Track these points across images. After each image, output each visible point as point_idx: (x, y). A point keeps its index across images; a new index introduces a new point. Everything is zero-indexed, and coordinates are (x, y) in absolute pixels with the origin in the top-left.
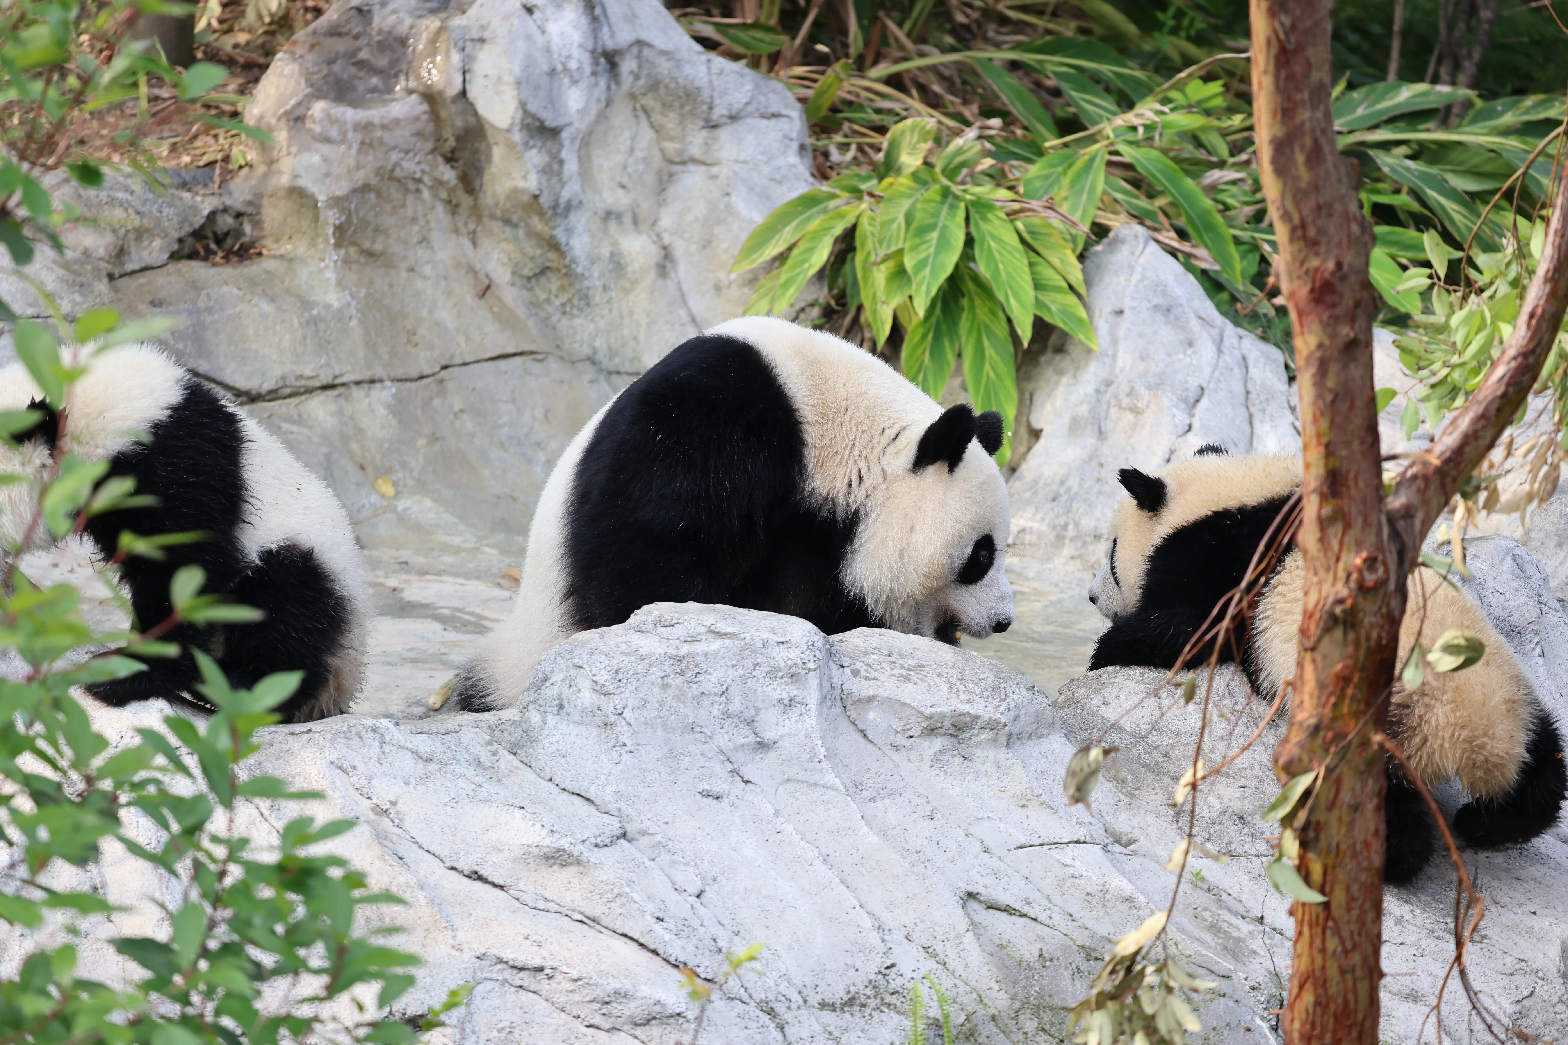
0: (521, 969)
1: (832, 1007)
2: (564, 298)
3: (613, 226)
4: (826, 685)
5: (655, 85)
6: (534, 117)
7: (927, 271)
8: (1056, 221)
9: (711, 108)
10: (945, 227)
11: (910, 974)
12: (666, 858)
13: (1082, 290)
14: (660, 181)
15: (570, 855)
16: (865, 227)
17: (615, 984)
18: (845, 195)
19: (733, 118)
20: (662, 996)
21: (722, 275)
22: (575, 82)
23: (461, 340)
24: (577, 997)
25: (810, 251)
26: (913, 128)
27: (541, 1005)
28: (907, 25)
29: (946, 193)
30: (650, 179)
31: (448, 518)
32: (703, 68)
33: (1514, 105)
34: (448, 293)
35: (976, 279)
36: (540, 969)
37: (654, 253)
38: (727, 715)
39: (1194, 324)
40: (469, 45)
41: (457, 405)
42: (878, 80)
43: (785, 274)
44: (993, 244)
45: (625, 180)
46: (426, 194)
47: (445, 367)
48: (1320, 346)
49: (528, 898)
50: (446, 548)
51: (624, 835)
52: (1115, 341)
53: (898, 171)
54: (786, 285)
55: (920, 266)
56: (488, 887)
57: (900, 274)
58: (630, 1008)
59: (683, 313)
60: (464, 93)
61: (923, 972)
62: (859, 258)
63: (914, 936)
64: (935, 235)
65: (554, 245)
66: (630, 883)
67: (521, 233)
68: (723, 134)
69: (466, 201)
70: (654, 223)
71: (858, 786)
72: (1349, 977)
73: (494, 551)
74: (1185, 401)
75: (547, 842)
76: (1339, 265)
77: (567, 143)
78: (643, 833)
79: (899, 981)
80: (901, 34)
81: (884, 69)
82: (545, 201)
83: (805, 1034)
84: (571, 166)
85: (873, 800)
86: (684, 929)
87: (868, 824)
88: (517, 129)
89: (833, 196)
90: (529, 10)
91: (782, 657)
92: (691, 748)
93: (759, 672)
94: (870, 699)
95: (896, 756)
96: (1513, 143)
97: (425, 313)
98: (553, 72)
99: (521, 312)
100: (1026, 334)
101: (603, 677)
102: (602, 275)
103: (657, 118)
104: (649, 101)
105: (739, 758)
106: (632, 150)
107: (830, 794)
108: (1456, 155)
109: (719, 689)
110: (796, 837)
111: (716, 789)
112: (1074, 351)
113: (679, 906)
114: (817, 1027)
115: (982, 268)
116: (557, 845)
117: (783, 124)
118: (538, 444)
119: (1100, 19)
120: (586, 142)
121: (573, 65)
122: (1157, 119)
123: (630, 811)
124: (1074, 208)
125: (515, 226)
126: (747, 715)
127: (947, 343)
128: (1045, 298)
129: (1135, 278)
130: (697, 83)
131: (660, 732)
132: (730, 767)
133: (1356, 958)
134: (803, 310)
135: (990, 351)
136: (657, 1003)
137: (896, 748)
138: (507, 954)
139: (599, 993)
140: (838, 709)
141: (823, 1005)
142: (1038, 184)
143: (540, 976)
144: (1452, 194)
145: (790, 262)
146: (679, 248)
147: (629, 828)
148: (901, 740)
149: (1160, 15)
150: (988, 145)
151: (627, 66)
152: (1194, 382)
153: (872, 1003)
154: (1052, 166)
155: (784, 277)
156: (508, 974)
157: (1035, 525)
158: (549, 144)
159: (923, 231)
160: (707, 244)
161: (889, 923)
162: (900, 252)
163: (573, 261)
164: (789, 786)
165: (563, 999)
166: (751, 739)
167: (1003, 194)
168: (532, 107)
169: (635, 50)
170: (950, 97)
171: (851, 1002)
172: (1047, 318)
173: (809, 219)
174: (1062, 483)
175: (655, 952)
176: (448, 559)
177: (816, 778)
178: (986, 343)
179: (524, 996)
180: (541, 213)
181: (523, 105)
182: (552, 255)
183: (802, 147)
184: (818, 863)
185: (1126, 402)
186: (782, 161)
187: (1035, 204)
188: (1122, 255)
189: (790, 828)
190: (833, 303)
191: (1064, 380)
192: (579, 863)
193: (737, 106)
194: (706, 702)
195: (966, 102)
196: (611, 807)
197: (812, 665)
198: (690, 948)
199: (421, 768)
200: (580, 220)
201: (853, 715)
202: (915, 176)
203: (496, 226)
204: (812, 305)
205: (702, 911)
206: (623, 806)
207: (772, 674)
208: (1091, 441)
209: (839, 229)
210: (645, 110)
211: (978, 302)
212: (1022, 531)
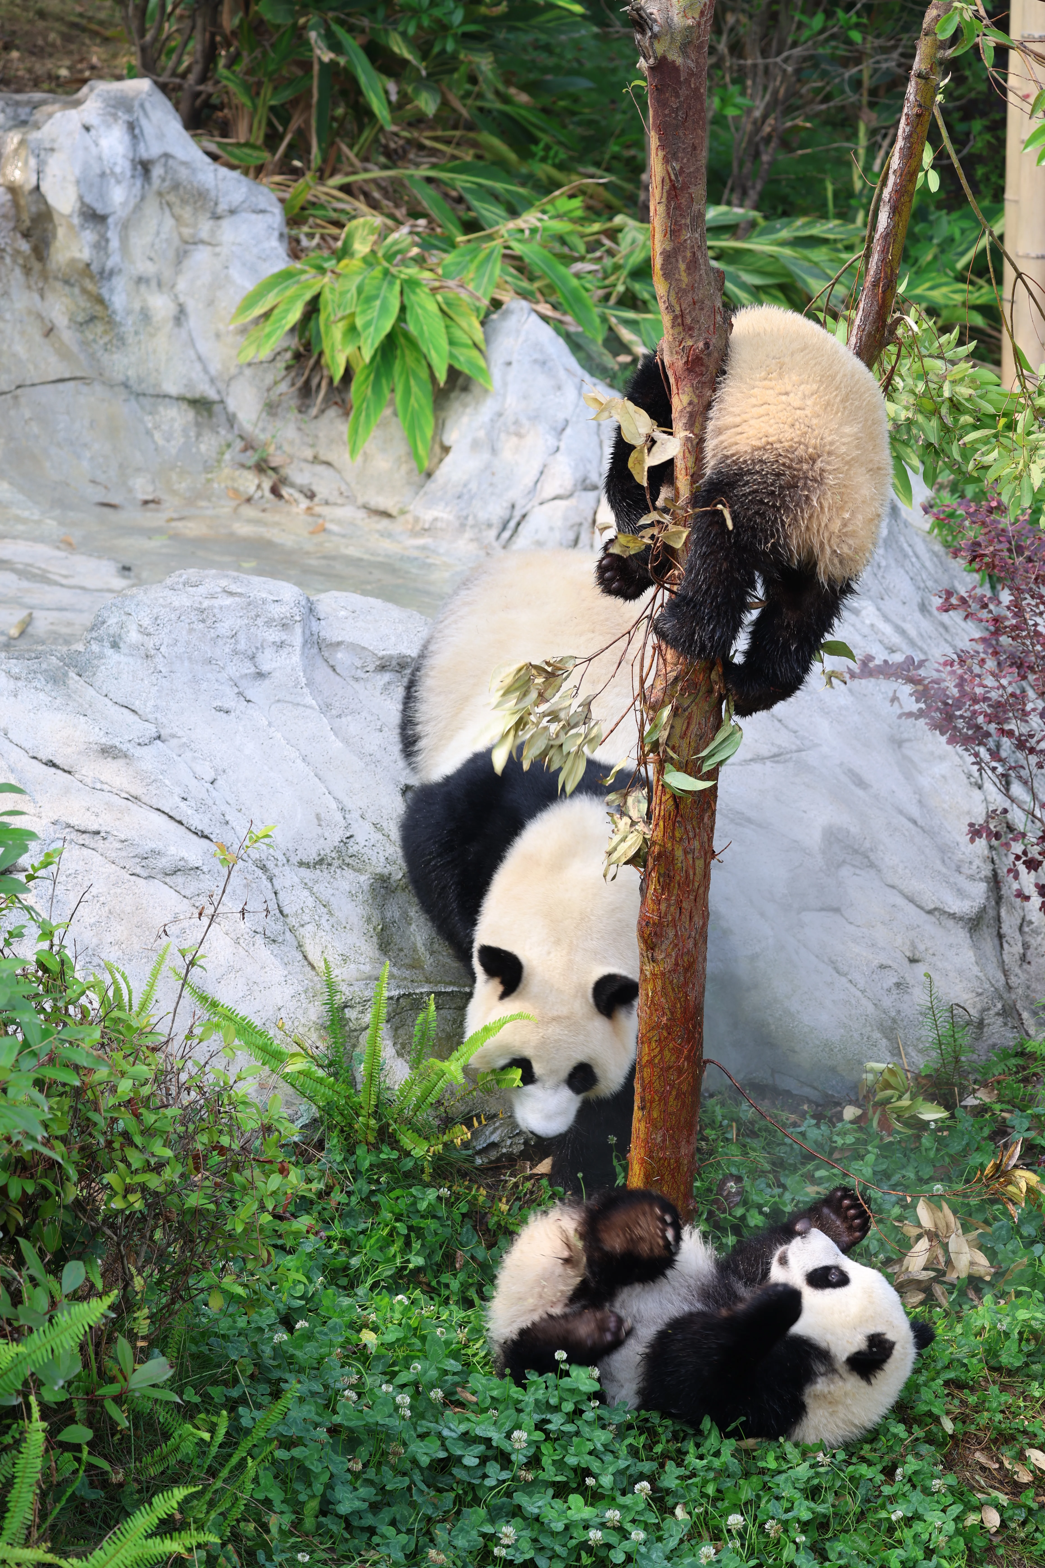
0: (84, 832)
1: (308, 865)
2: (106, 339)
3: (143, 288)
4: (308, 632)
5: (176, 186)
6: (89, 207)
7: (372, 329)
8: (464, 295)
9: (216, 204)
10: (385, 298)
11: (363, 843)
12: (188, 754)
13: (483, 346)
14: (178, 255)
15: (120, 751)
16: (327, 296)
17: (152, 845)
18: (313, 271)
19: (232, 212)
20: (185, 854)
21: (221, 327)
22: (118, 182)
23: (31, 367)
24: (124, 854)
25: (287, 311)
26: (364, 225)
27: (97, 858)
28: (356, 148)
29: (386, 273)
30: (171, 254)
31: (21, 497)
32: (211, 175)
33: (788, 224)
34: (22, 333)
35: (407, 336)
36: (98, 833)
37: (172, 309)
38: (235, 652)
39: (562, 374)
40: (43, 153)
41: (27, 414)
42: (335, 188)
43: (268, 327)
44: (420, 311)
45: (153, 255)
46: (8, 260)
47: (19, 387)
48: (690, 403)
49: (88, 781)
50: (18, 519)
51: (159, 737)
52: (505, 384)
53: (352, 255)
54: (269, 336)
55: (367, 325)
56: (59, 772)
57: (352, 330)
58: (163, 863)
59: (192, 353)
60: (38, 188)
61: (372, 842)
62: (322, 317)
63: (367, 816)
64: (378, 303)
65: (100, 300)
66: (163, 772)
67: (77, 290)
68: (225, 223)
69: (37, 266)
70: (173, 286)
71: (328, 706)
72: (690, 856)
73: (54, 523)
74: (555, 429)
75: (103, 741)
76: (707, 345)
77: (112, 226)
78: (173, 736)
79: (356, 848)
80: (351, 154)
81: (338, 180)
82: (95, 268)
83: (288, 884)
84: (114, 244)
85: (340, 716)
86: (202, 806)
87: (336, 734)
88: (76, 215)
89: (303, 272)
90: (87, 129)
91: (277, 611)
92: (209, 675)
93: (259, 622)
94: (339, 644)
95: (356, 685)
96: (787, 252)
97: (5, 347)
98: (103, 175)
99: (75, 348)
100: (442, 376)
101: (146, 622)
102: (134, 323)
103: (177, 210)
104: (171, 198)
105: (243, 683)
106: (158, 233)
107: (309, 711)
108: (747, 259)
109: (229, 634)
110: (284, 742)
111: (226, 706)
112: (476, 390)
113: (198, 790)
114: (296, 880)
115: (412, 328)
116: (110, 743)
117: (268, 218)
118: (85, 445)
119: (491, 148)
120: (125, 227)
121: (118, 170)
122: (539, 224)
123: (164, 720)
124: (478, 287)
125: (72, 285)
126: (250, 653)
127: (384, 381)
128: (456, 351)
129: (521, 339)
130: (207, 186)
131: (186, 663)
132: (236, 690)
133: (696, 844)
134: (279, 353)
135: (415, 388)
136: (181, 860)
137: (357, 680)
138: (74, 821)
139: (140, 851)
140: (315, 650)
141: (301, 864)
142: (452, 268)
143: (97, 837)
144: (743, 286)
145: (272, 318)
146: (191, 306)
147: (163, 733)
148: (360, 674)
149: (533, 148)
150: (417, 239)
151: (157, 171)
152: (561, 416)
153: (336, 863)
154: (463, 255)
155: (267, 329)
156: (74, 836)
157: (445, 516)
158: (99, 227)
159: (370, 299)
160: (211, 303)
161: (349, 805)
162: (353, 315)
163: (114, 312)
164: (279, 705)
165: (114, 855)
166: (253, 670)
167: (427, 275)
168: (88, 200)
169: (163, 160)
170: (385, 202)
171: (321, 862)
172: (457, 366)
173: (287, 288)
174: (465, 485)
175: (180, 823)
176: (20, 527)
177: (298, 699)
178: (412, 382)
179: (85, 851)
180: (92, 277)
181: (81, 198)
182: (98, 308)
183: (281, 235)
184: (299, 761)
185: (512, 428)
186: (266, 245)
187: (451, 283)
188: (511, 322)
189: (279, 735)
190: (301, 349)
191: (469, 410)
192: (126, 756)
193: (235, 204)
194: (220, 642)
195: (397, 206)
196: (150, 717)
197: (298, 618)
198: (206, 820)
199: (12, 684)
200: (120, 283)
201: (326, 654)
202: (365, 259)
203: (59, 285)
204: (286, 350)
205: (214, 793)
206: (159, 716)
207: (269, 623)
208: (486, 456)
209: (308, 296)
210: (169, 204)
211: (407, 352)
212: (436, 519)
